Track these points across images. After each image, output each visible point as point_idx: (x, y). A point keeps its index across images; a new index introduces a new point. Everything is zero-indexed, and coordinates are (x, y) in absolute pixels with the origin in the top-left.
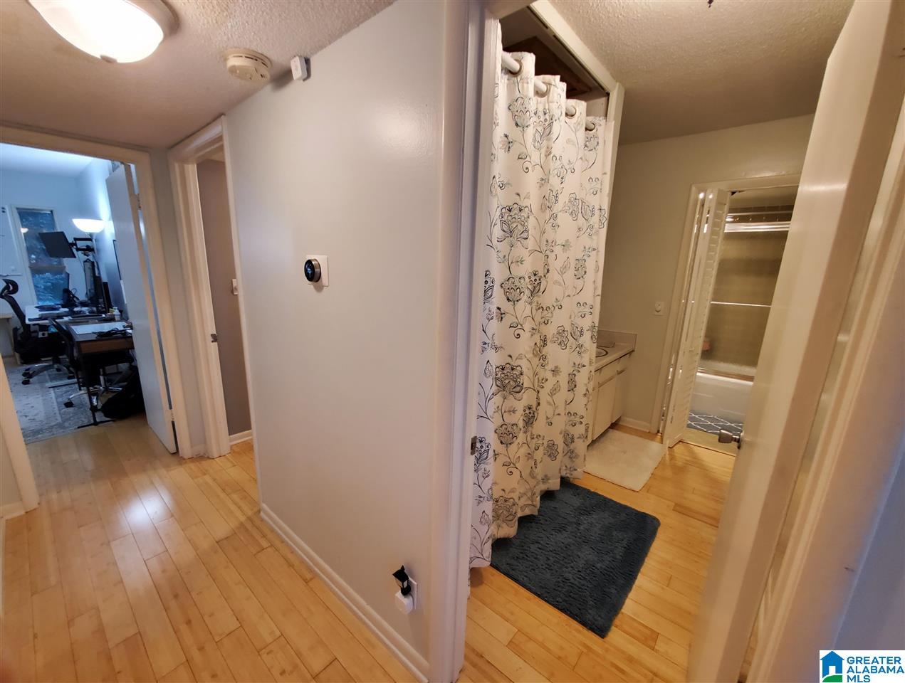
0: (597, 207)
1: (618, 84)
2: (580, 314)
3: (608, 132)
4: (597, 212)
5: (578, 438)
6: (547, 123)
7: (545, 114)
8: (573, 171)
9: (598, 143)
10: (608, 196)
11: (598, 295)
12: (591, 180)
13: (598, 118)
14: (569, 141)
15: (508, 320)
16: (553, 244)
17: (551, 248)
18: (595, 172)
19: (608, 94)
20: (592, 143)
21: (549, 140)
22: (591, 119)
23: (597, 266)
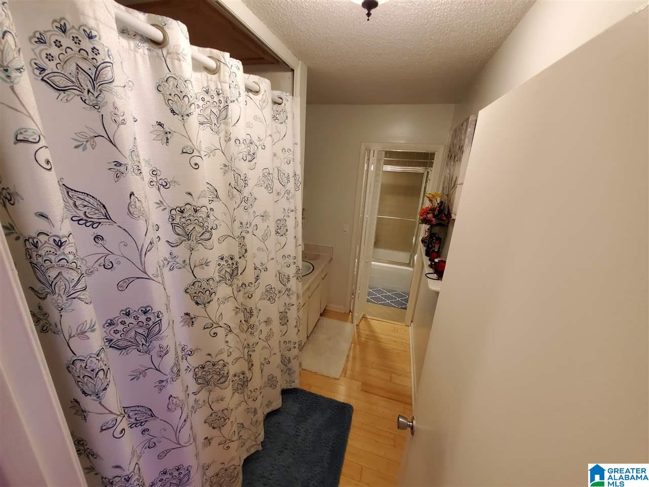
0: (291, 174)
1: (300, 61)
2: (286, 265)
3: (295, 106)
4: (292, 179)
5: (294, 359)
6: (222, 105)
7: (218, 94)
8: (263, 147)
9: (287, 117)
10: (300, 163)
11: (300, 245)
12: (284, 151)
13: (285, 94)
14: (256, 118)
15: (199, 323)
16: (248, 226)
17: (247, 229)
18: (288, 143)
19: (293, 70)
20: (281, 117)
21: (227, 124)
22: (277, 93)
23: (296, 223)
